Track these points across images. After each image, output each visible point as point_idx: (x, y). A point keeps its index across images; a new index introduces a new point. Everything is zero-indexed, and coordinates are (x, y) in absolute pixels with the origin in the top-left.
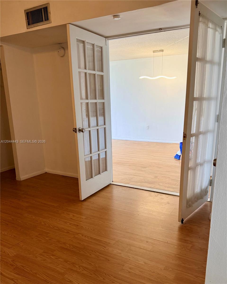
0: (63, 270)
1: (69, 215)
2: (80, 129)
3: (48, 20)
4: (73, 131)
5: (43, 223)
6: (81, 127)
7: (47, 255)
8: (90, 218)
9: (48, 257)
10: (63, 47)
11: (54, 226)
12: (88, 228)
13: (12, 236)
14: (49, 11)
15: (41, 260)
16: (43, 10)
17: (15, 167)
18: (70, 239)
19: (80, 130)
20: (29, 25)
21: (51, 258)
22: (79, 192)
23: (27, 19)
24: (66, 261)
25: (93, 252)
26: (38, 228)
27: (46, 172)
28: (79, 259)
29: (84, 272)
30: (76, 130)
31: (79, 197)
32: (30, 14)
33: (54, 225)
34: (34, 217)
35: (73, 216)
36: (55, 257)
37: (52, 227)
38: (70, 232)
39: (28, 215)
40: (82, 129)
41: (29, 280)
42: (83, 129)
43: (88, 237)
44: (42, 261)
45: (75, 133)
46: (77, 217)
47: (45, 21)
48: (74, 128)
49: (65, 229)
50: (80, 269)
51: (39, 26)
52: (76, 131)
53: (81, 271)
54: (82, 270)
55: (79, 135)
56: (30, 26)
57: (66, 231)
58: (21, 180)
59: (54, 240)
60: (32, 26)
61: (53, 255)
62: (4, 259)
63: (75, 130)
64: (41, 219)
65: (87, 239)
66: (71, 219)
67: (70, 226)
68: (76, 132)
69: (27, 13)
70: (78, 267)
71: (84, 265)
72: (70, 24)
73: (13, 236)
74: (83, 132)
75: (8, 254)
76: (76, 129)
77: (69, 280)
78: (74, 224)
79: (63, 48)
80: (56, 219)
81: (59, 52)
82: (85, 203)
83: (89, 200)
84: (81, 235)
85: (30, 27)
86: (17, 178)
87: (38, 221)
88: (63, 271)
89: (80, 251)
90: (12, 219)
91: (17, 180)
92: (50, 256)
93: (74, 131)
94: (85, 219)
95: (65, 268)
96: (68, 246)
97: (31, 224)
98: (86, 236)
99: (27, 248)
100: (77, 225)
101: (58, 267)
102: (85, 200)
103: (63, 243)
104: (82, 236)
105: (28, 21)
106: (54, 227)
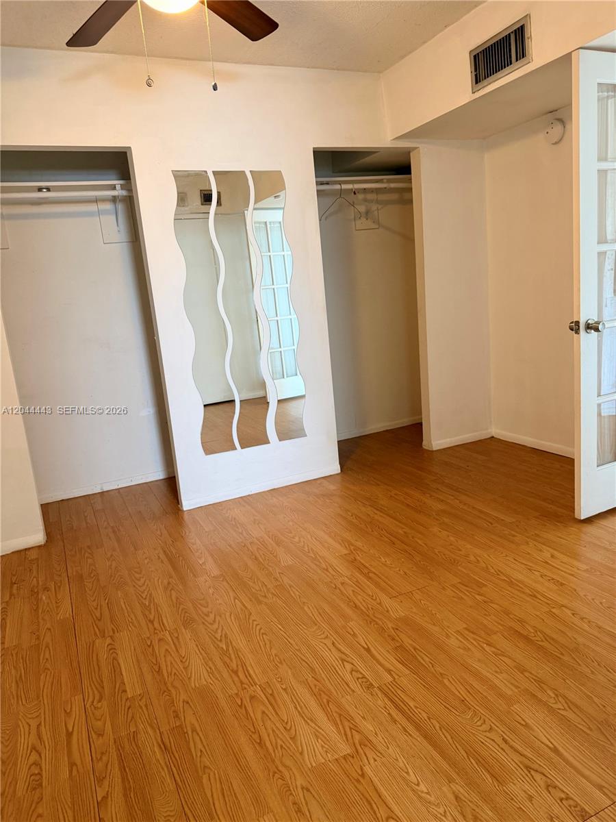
0: (512, 690)
1: (541, 550)
2: (589, 324)
3: (523, 57)
4: (568, 328)
5: (472, 558)
6: (593, 318)
7: (475, 639)
8: (600, 572)
9: (475, 643)
10: (560, 117)
11: (499, 571)
12: (593, 599)
13: (399, 570)
14: (527, 35)
15: (459, 647)
16: (513, 37)
17: (422, 419)
18: (538, 613)
19: (589, 327)
20: (477, 83)
21: (484, 649)
22: (573, 497)
23: (473, 71)
24: (522, 670)
25: (601, 666)
26: (459, 568)
27: (493, 437)
28: (556, 674)
29: (569, 714)
30: (579, 327)
31: (572, 509)
32: (481, 57)
33: (500, 569)
34: (452, 538)
35: (552, 556)
36: (493, 649)
37: (492, 571)
38: (540, 597)
39: (440, 531)
40: (596, 323)
41: (424, 686)
42: (598, 323)
43: (589, 622)
44: (461, 651)
45: (575, 335)
46: (562, 562)
47: (517, 60)
48: (572, 323)
49: (526, 586)
50: (556, 703)
51: (500, 78)
52: (579, 329)
53: (559, 709)
54: (563, 708)
55: (587, 340)
56: (480, 85)
57: (528, 591)
58: (434, 449)
59: (495, 606)
60: (485, 82)
61: (489, 644)
62: (377, 618)
63: (575, 327)
64: (469, 546)
65: (586, 627)
66: (546, 563)
67: (540, 579)
68: (577, 331)
69: (475, 57)
70: (553, 696)
71: (571, 696)
72: (581, 50)
73: (402, 572)
74: (597, 330)
75: (388, 611)
76: (577, 323)
77: (523, 720)
78: (553, 579)
79: (561, 121)
80: (507, 556)
81: (547, 133)
82: (590, 529)
83: (604, 522)
84: (569, 612)
85: (481, 87)
86: (425, 444)
87: (460, 550)
88: (509, 693)
89: (562, 654)
90: (405, 533)
91: (423, 447)
92: (482, 644)
93: (572, 329)
94: (587, 571)
95: (517, 687)
96: (531, 632)
97: (444, 555)
98: (585, 618)
99: (430, 609)
100: (562, 584)
101: (498, 676)
102: (589, 520)
103: (518, 621)
104: (573, 614)
105: (476, 75)
106: (498, 575)
